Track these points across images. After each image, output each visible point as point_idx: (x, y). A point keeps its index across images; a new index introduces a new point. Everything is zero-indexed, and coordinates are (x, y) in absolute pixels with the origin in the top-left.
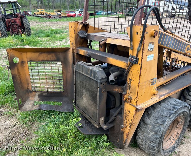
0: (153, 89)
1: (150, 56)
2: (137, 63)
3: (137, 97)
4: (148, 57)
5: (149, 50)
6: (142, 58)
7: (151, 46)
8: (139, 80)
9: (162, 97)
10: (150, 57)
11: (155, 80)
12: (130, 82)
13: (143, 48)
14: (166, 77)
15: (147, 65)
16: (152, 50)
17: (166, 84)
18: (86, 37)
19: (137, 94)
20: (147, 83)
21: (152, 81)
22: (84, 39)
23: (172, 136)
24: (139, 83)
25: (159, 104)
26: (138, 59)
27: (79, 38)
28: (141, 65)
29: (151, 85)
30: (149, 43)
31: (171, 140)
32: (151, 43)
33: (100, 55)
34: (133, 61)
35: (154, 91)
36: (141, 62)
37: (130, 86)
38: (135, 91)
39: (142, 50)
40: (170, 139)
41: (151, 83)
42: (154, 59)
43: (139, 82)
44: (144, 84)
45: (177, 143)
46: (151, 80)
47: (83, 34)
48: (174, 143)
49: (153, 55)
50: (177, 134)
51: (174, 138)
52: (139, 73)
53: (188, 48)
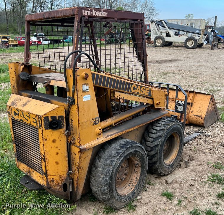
0: (97, 128)
1: (86, 96)
2: (75, 104)
3: (79, 137)
4: (85, 98)
5: (84, 92)
6: (78, 99)
7: (85, 88)
8: (78, 119)
9: (109, 137)
10: (87, 97)
11: (97, 119)
12: (72, 123)
13: (77, 89)
14: (114, 118)
15: (84, 105)
16: (87, 91)
17: (115, 125)
18: (29, 79)
19: (79, 134)
20: (88, 122)
21: (94, 120)
22: (27, 81)
23: (131, 182)
24: (78, 123)
25: (110, 146)
26: (75, 99)
27: (21, 80)
28: (78, 105)
29: (94, 124)
30: (83, 85)
31: (131, 186)
32: (84, 84)
33: (44, 97)
34: (70, 101)
35: (98, 131)
36: (78, 103)
37: (72, 127)
38: (77, 131)
39: (76, 91)
40: (129, 185)
41: (93, 123)
42: (92, 99)
43: (79, 122)
44: (85, 123)
45: (137, 188)
46: (93, 120)
47: (25, 76)
48: (133, 188)
49: (90, 95)
50: (137, 178)
51: (134, 183)
52: (77, 113)
53: (134, 87)
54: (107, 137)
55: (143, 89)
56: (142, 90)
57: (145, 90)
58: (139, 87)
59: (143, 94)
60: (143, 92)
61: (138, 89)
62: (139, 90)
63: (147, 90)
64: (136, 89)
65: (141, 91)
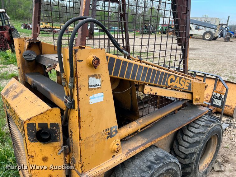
0: (113, 143)
1: (95, 95)
3: (81, 161)
4: (92, 98)
5: (92, 88)
6: (78, 101)
7: (94, 81)
8: (80, 134)
9: (131, 153)
10: (96, 97)
11: (114, 129)
12: (71, 135)
13: (77, 85)
14: (141, 120)
15: (91, 109)
16: (97, 87)
17: (141, 131)
19: (81, 156)
20: (98, 137)
21: (109, 131)
24: (80, 139)
28: (79, 111)
29: (107, 138)
30: (89, 76)
32: (93, 76)
33: (44, 87)
34: (67, 103)
35: (114, 146)
36: (78, 107)
37: (72, 141)
38: (78, 151)
39: (76, 88)
41: (107, 136)
42: (106, 100)
43: (80, 137)
44: (91, 139)
46: (106, 131)
49: (102, 94)
52: (78, 123)
53: (172, 79)
54: (129, 153)
55: (183, 81)
56: (181, 82)
57: (185, 83)
58: (178, 79)
59: (182, 87)
60: (182, 85)
61: (176, 81)
62: (177, 83)
63: (188, 83)
64: (174, 81)
65: (180, 84)
